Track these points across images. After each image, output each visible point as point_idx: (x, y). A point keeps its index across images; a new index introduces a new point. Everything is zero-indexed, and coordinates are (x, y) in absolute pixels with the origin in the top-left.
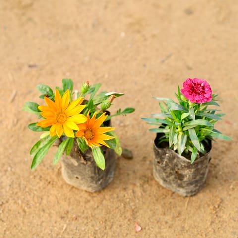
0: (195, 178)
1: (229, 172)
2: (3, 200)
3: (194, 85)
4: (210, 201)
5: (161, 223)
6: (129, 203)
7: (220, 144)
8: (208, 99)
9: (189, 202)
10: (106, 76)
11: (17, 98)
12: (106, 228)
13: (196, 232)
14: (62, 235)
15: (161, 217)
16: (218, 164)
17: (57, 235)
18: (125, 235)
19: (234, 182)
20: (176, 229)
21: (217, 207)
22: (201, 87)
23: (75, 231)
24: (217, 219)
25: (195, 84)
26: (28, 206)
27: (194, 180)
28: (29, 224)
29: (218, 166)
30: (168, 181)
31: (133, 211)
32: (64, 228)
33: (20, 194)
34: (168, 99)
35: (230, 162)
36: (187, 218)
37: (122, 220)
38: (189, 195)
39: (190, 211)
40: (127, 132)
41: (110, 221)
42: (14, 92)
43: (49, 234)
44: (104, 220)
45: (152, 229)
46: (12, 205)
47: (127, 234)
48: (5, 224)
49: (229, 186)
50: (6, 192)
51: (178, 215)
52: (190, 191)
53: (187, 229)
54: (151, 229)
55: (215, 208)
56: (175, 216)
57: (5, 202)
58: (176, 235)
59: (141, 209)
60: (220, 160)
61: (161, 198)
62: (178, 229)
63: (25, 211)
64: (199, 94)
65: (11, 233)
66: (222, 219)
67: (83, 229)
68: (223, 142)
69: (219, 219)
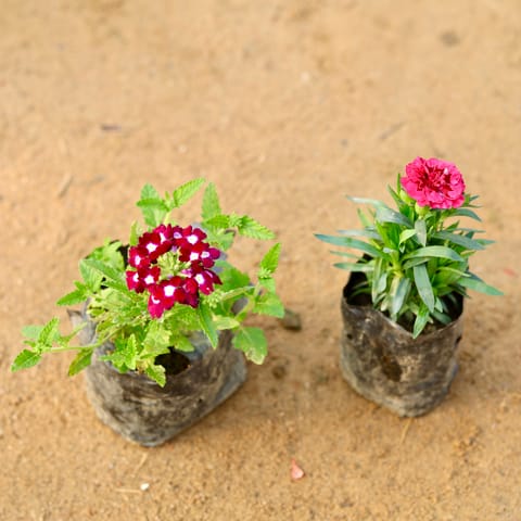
0: (424, 376)
1: (500, 375)
2: (21, 395)
3: (427, 171)
4: (454, 430)
5: (345, 468)
6: (284, 421)
7: (488, 314)
8: (454, 202)
9: (409, 429)
10: (262, 159)
11: (71, 190)
12: (229, 466)
13: (418, 492)
14: (136, 475)
15: (348, 453)
16: (479, 356)
17: (126, 473)
18: (268, 484)
19: (510, 396)
20: (376, 482)
21: (467, 442)
22: (443, 176)
23: (164, 468)
24: (465, 468)
25: (431, 170)
26: (72, 410)
27: (421, 381)
28: (70, 447)
29: (478, 361)
30: (368, 379)
31: (290, 437)
32: (143, 460)
33: (57, 384)
34: (376, 202)
35: (504, 353)
36: (403, 460)
37: (264, 454)
38: (411, 414)
39: (411, 447)
40: (293, 276)
41: (238, 453)
42: (66, 178)
43: (109, 470)
44: (226, 451)
45: (326, 478)
46: (39, 405)
47: (273, 483)
48: (21, 442)
49: (498, 403)
50: (30, 378)
51: (383, 452)
52: (413, 404)
53: (401, 483)
54: (323, 476)
55: (462, 446)
56: (378, 454)
57: (24, 398)
58: (376, 494)
59: (307, 434)
60: (485, 348)
61: (352, 416)
62: (380, 482)
63: (64, 420)
64: (437, 190)
65: (31, 462)
66: (475, 470)
67: (181, 465)
68: (494, 310)
69: (471, 469)
